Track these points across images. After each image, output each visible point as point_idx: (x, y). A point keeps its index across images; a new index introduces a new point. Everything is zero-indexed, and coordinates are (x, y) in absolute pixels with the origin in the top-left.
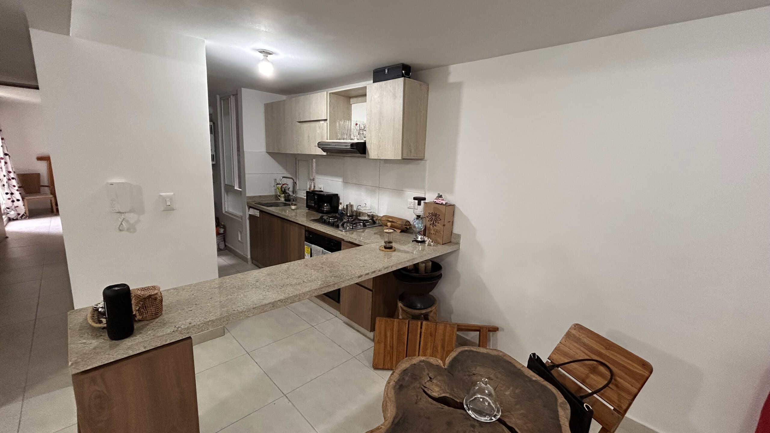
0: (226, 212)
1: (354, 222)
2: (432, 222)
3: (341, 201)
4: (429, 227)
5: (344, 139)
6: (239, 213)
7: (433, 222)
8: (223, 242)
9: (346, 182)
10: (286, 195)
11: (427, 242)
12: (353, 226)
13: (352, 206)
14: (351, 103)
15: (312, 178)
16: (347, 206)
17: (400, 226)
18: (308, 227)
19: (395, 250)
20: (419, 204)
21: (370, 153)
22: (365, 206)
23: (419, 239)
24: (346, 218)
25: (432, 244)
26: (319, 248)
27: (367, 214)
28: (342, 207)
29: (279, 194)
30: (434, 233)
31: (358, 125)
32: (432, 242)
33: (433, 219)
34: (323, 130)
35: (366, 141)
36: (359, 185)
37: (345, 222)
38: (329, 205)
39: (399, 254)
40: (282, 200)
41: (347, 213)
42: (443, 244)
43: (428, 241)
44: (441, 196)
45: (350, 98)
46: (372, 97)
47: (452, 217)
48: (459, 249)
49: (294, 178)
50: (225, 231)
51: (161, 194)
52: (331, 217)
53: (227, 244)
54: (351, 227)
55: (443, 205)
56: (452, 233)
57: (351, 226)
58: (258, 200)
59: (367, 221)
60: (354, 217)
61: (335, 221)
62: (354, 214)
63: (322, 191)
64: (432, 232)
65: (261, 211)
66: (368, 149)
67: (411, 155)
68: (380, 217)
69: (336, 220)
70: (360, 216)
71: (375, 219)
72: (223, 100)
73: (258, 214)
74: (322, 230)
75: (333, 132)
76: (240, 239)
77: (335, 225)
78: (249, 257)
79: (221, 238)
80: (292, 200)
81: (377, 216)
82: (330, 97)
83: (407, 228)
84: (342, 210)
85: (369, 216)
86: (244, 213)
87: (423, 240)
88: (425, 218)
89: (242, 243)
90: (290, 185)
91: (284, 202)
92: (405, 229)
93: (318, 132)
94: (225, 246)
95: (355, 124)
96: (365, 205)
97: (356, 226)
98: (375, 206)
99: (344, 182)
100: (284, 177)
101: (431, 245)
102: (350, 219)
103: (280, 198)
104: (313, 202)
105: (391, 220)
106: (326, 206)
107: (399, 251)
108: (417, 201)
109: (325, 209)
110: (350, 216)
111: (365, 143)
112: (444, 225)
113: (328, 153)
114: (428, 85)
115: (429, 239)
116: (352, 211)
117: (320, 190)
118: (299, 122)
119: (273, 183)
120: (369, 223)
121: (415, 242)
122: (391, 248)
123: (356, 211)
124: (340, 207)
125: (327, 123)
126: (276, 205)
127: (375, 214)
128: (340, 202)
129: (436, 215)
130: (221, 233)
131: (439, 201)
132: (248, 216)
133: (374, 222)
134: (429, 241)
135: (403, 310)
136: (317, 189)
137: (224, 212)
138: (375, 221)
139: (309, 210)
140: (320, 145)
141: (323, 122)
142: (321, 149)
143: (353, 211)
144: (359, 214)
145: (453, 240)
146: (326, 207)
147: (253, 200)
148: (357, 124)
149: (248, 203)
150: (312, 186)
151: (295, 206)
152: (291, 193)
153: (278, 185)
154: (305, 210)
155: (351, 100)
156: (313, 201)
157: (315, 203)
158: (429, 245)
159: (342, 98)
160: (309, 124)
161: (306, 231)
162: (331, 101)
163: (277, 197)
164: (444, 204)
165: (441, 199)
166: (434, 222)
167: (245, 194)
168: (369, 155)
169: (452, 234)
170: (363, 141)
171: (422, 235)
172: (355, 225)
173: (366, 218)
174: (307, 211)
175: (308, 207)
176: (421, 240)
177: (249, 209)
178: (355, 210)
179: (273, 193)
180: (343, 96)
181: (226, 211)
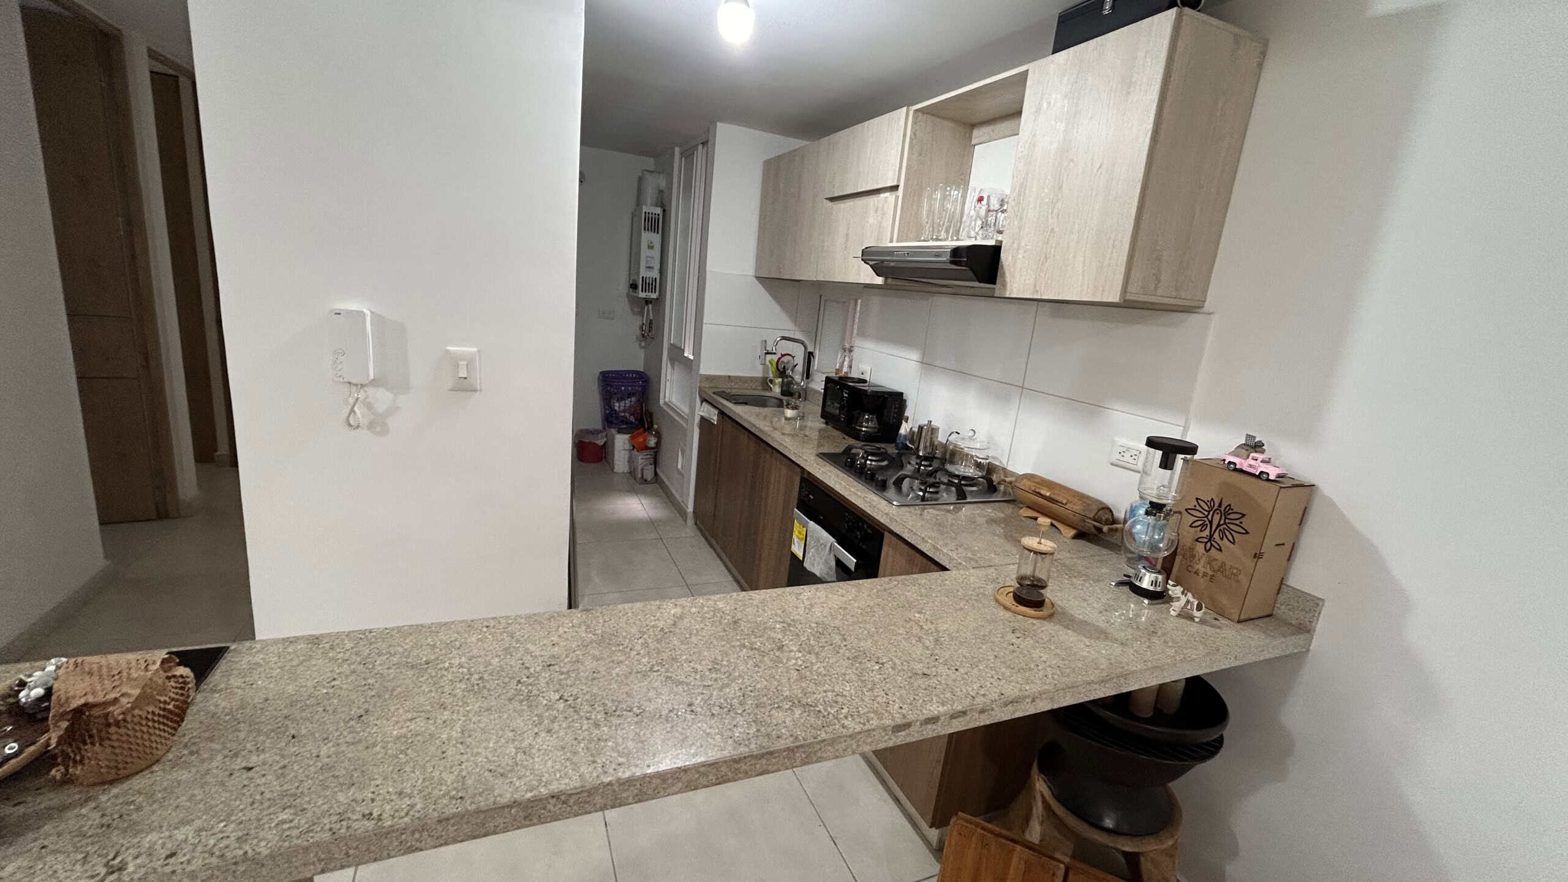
0: (666, 403)
1: (931, 480)
2: (1207, 532)
3: (908, 413)
4: (1192, 549)
5: (937, 240)
6: (685, 409)
7: (1211, 536)
8: (653, 466)
9: (928, 364)
10: (786, 380)
11: (1176, 607)
12: (925, 491)
13: (933, 431)
14: (973, 142)
15: (847, 346)
16: (921, 428)
17: (1077, 518)
18: (809, 473)
19: (1051, 616)
20: (1167, 464)
21: (1008, 280)
22: (970, 438)
23: (1146, 584)
24: (913, 463)
25: (1198, 614)
26: (825, 534)
27: (976, 461)
28: (908, 430)
29: (771, 376)
30: (1210, 573)
31: (984, 202)
32: (1199, 608)
33: (1211, 522)
34: (884, 214)
35: (1001, 242)
36: (961, 374)
37: (906, 476)
38: (875, 420)
39: (1069, 637)
40: (777, 390)
41: (918, 449)
42: (1239, 622)
43: (1183, 600)
44: (1258, 447)
45: (973, 126)
46: (1042, 99)
47: (1297, 527)
48: (1308, 650)
49: (807, 343)
50: (658, 444)
51: (449, 348)
52: (872, 454)
53: (658, 471)
54: (921, 494)
55: (1268, 480)
56: (1281, 583)
57: (921, 490)
58: (724, 387)
59: (971, 482)
60: (936, 464)
61: (881, 468)
62: (938, 454)
63: (864, 381)
64: (1200, 566)
65: (722, 414)
66: (1006, 268)
67: (1156, 288)
68: (1013, 474)
69: (885, 463)
70: (952, 462)
71: (995, 478)
72: (685, 158)
73: (715, 418)
74: (837, 488)
75: (909, 223)
76: (679, 466)
77: (875, 481)
78: (690, 508)
79: (649, 456)
80: (797, 395)
81: (1004, 469)
82: (914, 123)
83: (1100, 530)
84: (905, 436)
85: (979, 466)
86: (692, 409)
87: (1159, 589)
88: (1180, 513)
89: (682, 475)
90: (800, 360)
91: (779, 396)
92: (1093, 530)
93: (871, 221)
94: (656, 474)
95: (976, 198)
96: (971, 433)
97: (937, 493)
98: (1003, 440)
99: (922, 363)
100: (784, 338)
101: (1191, 618)
102: (924, 466)
103: (771, 386)
104: (838, 405)
105: (1048, 494)
106: (867, 421)
107: (1069, 622)
108: (1159, 454)
109: (864, 429)
110: (926, 458)
111: (996, 250)
112: (1257, 556)
113: (890, 280)
114: (1266, 44)
115: (1189, 595)
116: (932, 444)
117: (862, 377)
118: (832, 199)
119: (759, 351)
120: (974, 489)
121: (1126, 589)
122: (1038, 604)
123: (945, 446)
124: (904, 429)
125: (897, 197)
126: (760, 402)
127: (997, 463)
128: (906, 414)
129: (1226, 512)
130: (650, 446)
131: (1252, 463)
132: (697, 420)
133: (992, 488)
134: (1188, 602)
135: (1047, 807)
136: (854, 374)
137: (662, 402)
138: (997, 486)
139: (827, 423)
140: (867, 255)
141: (887, 194)
142: (871, 266)
143: (936, 443)
144: (952, 454)
145: (1282, 610)
146: (867, 424)
147: (712, 385)
148: (980, 199)
149: (701, 391)
150: (846, 364)
151: (795, 411)
152: (797, 378)
153: (769, 357)
154: (816, 423)
155: (975, 133)
156: (838, 403)
157: (841, 408)
158: (1185, 615)
159: (951, 125)
160: (852, 203)
161: (803, 480)
162: (915, 134)
163: (766, 383)
164: (1272, 477)
165: (1260, 457)
166: (1216, 536)
167: (699, 369)
168: (1004, 285)
169: (1284, 588)
170: (992, 243)
171: (1159, 572)
172: (931, 490)
173: (971, 472)
174: (824, 426)
175: (826, 416)
176: (1152, 588)
177: (702, 404)
178: (941, 443)
179: (758, 373)
180: (953, 120)
181: (667, 400)
